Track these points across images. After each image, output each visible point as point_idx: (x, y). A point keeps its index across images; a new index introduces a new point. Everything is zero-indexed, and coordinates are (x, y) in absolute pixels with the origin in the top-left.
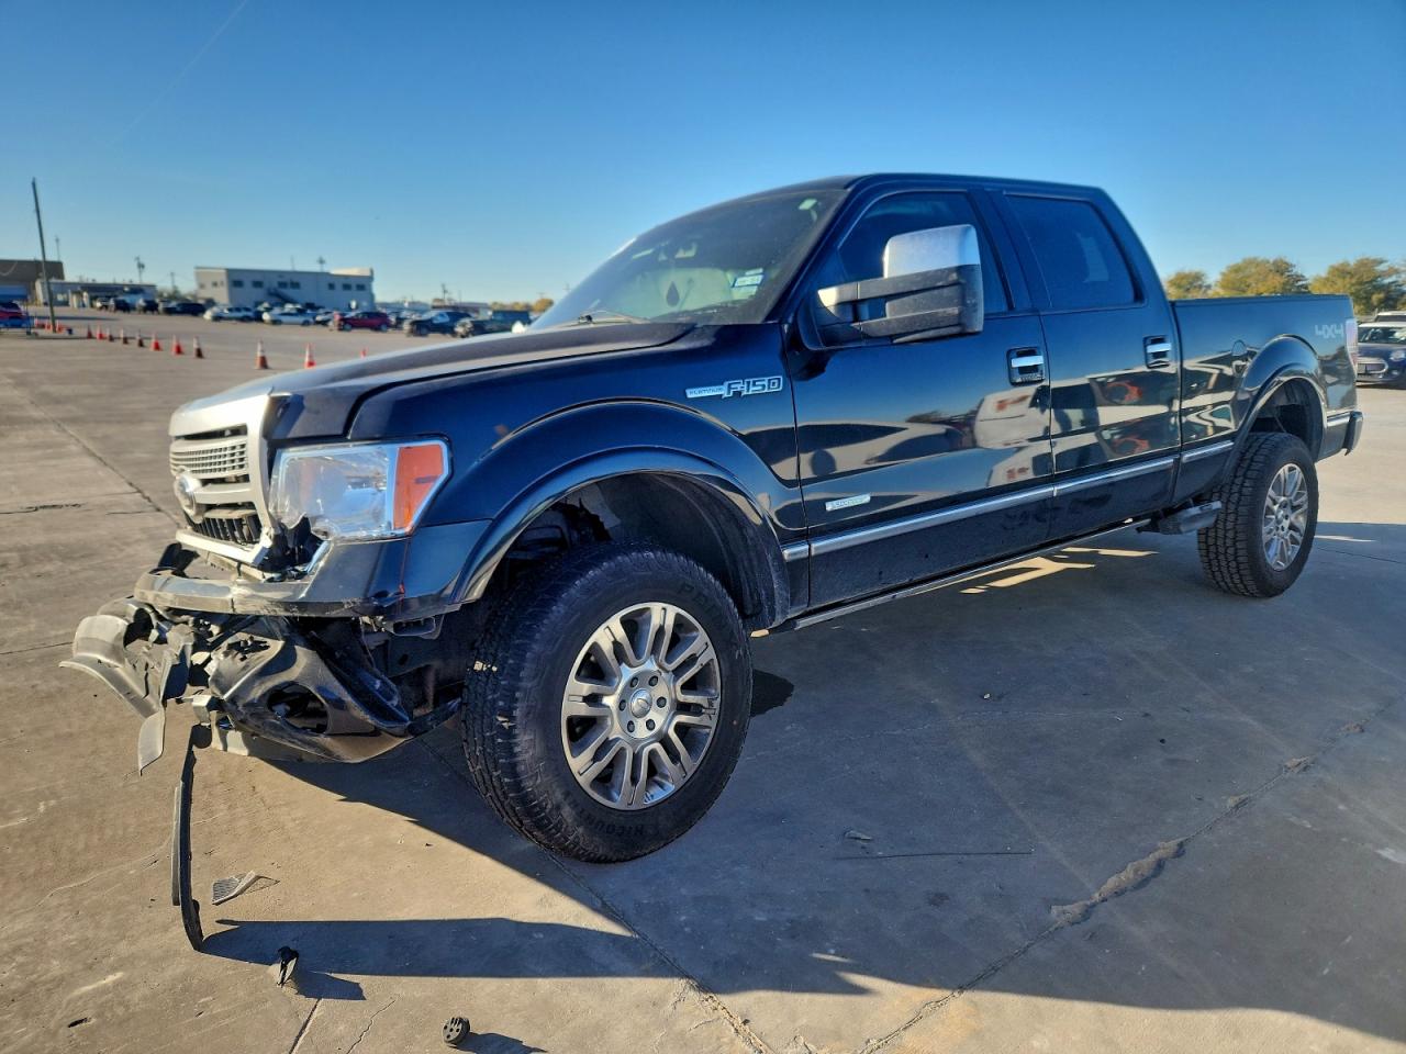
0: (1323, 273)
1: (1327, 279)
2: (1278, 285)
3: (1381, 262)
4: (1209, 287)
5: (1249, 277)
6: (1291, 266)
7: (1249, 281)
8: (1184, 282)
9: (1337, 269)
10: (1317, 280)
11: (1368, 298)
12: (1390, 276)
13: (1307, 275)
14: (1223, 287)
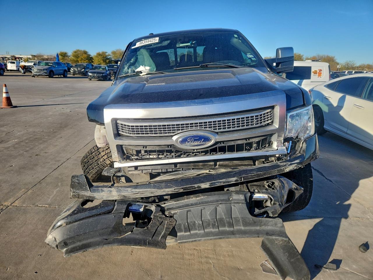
0: (95, 55)
1: (96, 56)
2: (86, 57)
3: (106, 53)
4: (69, 56)
5: (78, 54)
6: (87, 52)
7: (79, 55)
8: (63, 54)
9: (98, 54)
10: (94, 56)
11: (106, 61)
12: (109, 56)
13: (91, 54)
14: (73, 56)
